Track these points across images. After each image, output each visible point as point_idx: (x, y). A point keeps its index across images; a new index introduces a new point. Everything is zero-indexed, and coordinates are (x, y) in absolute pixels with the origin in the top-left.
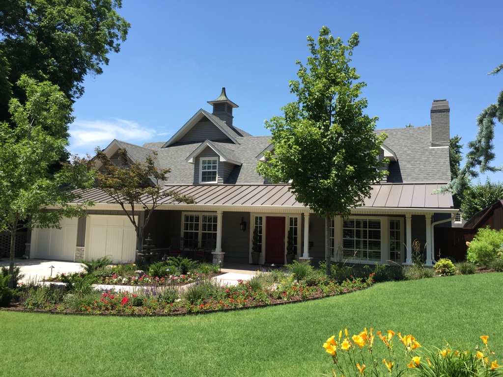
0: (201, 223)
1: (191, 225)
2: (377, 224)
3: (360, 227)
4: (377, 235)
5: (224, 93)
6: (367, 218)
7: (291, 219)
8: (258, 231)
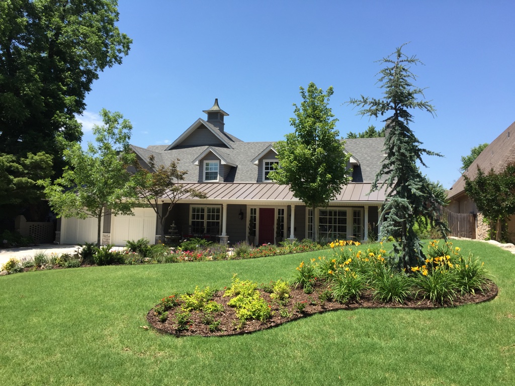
0: (206, 214)
1: (198, 215)
2: (344, 213)
3: (331, 216)
4: (344, 221)
5: (216, 104)
6: (337, 209)
7: (279, 210)
8: (253, 219)
